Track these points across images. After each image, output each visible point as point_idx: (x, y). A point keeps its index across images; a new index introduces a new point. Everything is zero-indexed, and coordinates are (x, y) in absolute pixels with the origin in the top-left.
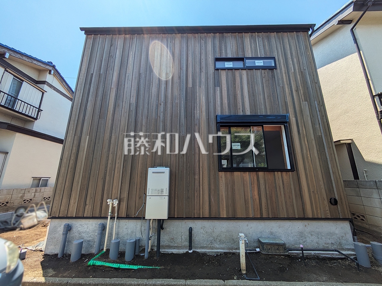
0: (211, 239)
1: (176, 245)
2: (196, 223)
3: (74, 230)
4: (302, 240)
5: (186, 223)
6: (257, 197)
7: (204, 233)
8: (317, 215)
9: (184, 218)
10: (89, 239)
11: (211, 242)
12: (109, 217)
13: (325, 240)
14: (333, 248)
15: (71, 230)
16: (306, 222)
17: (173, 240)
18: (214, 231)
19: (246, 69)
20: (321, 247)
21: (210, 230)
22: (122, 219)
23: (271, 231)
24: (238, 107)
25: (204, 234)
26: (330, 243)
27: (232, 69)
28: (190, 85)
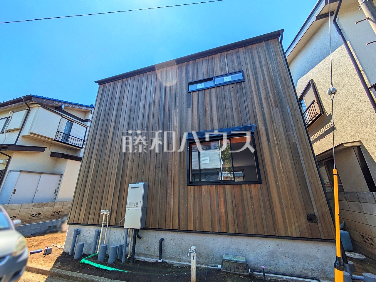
0: (180, 251)
1: (150, 254)
2: (167, 234)
3: (82, 234)
4: (273, 261)
5: (159, 234)
6: (223, 210)
7: (174, 244)
8: (292, 234)
9: (157, 229)
10: (90, 242)
11: (179, 254)
12: (103, 225)
13: (303, 265)
14: (313, 275)
15: (80, 234)
16: (278, 241)
17: (148, 249)
18: (182, 244)
19: (214, 87)
20: (298, 272)
21: (179, 242)
22: (112, 227)
23: (238, 249)
24: (207, 124)
25: (174, 246)
26: (310, 268)
27: (202, 90)
28: (167, 110)
